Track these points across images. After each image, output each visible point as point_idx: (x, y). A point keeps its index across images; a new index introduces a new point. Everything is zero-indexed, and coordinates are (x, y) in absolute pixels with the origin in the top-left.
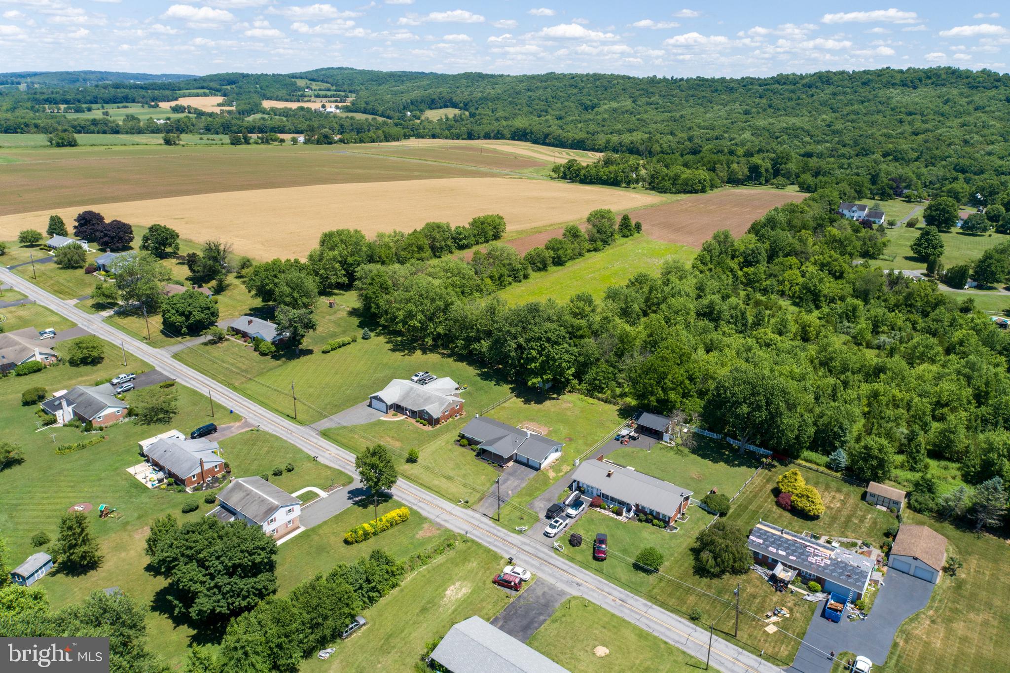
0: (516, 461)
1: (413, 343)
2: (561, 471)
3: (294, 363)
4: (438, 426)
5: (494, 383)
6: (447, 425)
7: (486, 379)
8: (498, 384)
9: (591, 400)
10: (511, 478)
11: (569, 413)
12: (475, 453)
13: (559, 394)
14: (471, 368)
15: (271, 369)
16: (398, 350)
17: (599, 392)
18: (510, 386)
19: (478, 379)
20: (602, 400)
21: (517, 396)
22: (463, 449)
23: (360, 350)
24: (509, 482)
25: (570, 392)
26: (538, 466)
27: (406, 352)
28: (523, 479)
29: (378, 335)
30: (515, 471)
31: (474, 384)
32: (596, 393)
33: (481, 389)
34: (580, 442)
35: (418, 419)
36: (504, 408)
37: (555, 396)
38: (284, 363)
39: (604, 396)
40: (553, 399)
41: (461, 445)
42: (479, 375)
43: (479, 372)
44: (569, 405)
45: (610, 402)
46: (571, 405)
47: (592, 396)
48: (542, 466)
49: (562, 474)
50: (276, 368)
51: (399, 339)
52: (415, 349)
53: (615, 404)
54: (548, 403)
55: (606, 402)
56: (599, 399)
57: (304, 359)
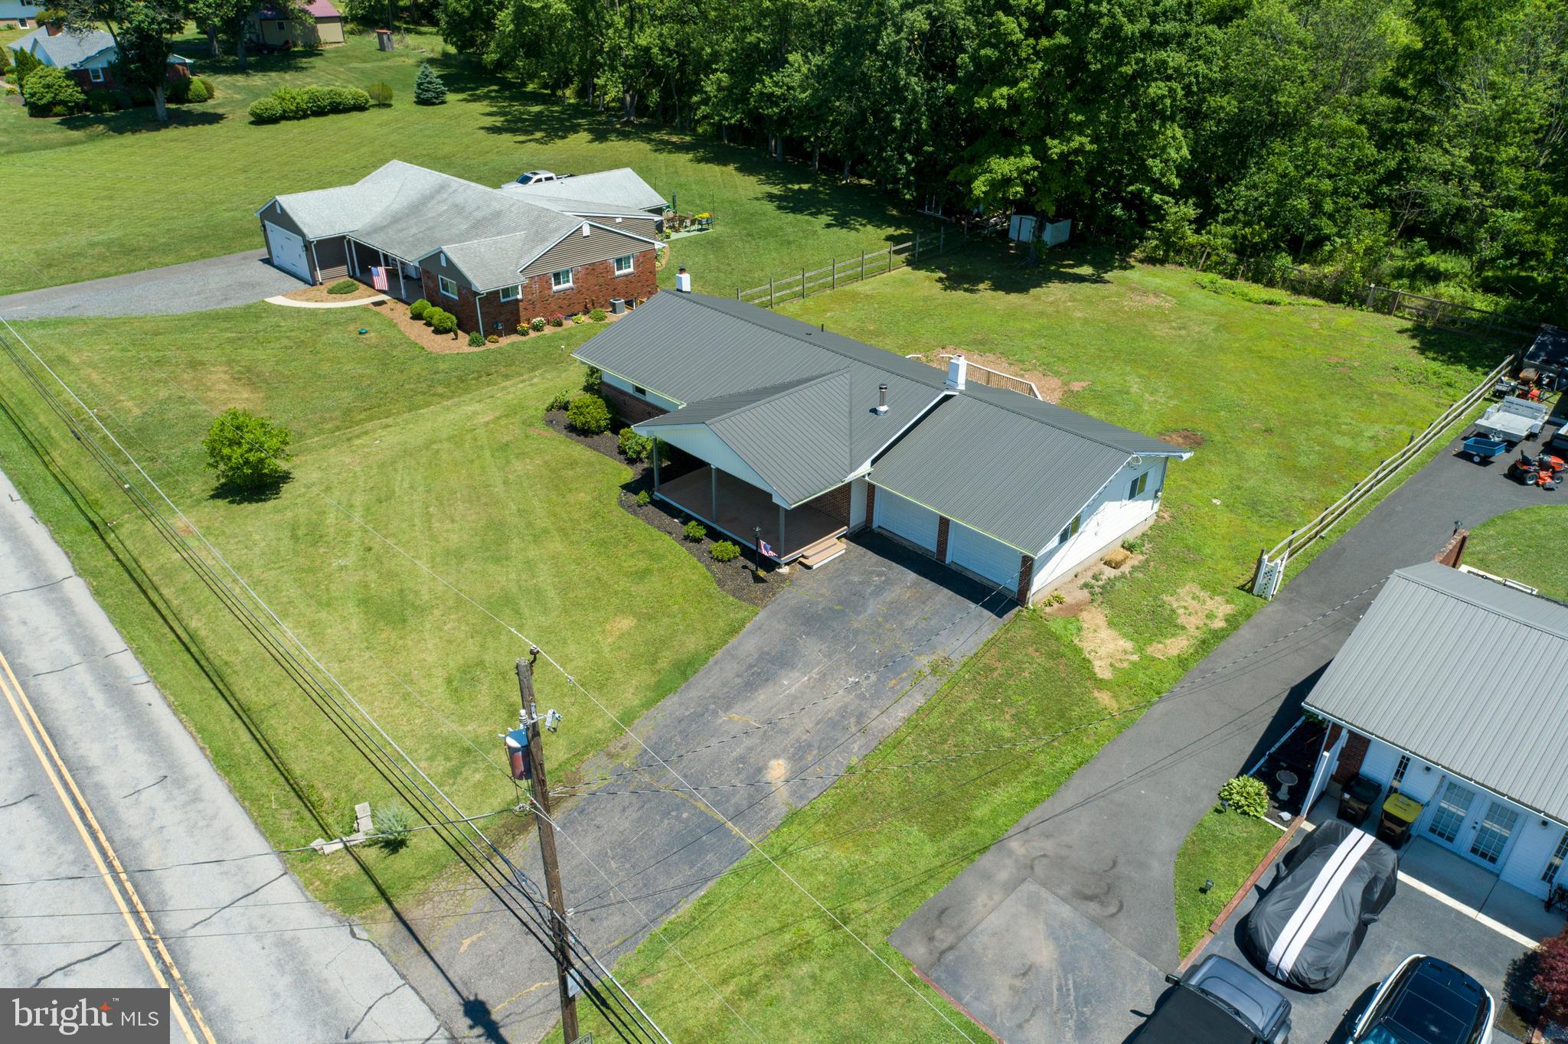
0: (868, 537)
1: (571, 117)
2: (1164, 623)
3: (129, 139)
4: (505, 341)
5: (825, 219)
6: (551, 339)
7: (794, 210)
8: (841, 222)
9: (1258, 291)
10: (812, 648)
11: (1161, 331)
12: (629, 474)
13: (1103, 264)
14: (753, 179)
15: (28, 149)
16: (513, 131)
17: (1298, 260)
18: (890, 231)
19: (770, 207)
20: (1316, 290)
21: (915, 263)
22: (577, 450)
23: (380, 125)
24: (792, 682)
25: (1151, 260)
26: (1010, 582)
27: (538, 135)
28: (891, 665)
29: (476, 99)
30: (850, 601)
31: (744, 220)
32: (1284, 260)
33: (770, 233)
34: (1257, 454)
35: (421, 303)
36: (854, 297)
37: (1086, 270)
38: (91, 139)
39: (1327, 269)
40: (1081, 279)
41: (572, 429)
42: (771, 197)
43: (776, 190)
44: (1153, 300)
45: (1357, 300)
46: (1167, 303)
47: (1257, 277)
48: (1042, 582)
49: (1176, 646)
50: (46, 147)
51: (536, 109)
52: (575, 129)
53: (1387, 306)
54: (1054, 292)
55: (1335, 294)
56: (1297, 288)
57: (173, 133)
